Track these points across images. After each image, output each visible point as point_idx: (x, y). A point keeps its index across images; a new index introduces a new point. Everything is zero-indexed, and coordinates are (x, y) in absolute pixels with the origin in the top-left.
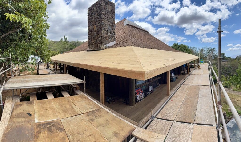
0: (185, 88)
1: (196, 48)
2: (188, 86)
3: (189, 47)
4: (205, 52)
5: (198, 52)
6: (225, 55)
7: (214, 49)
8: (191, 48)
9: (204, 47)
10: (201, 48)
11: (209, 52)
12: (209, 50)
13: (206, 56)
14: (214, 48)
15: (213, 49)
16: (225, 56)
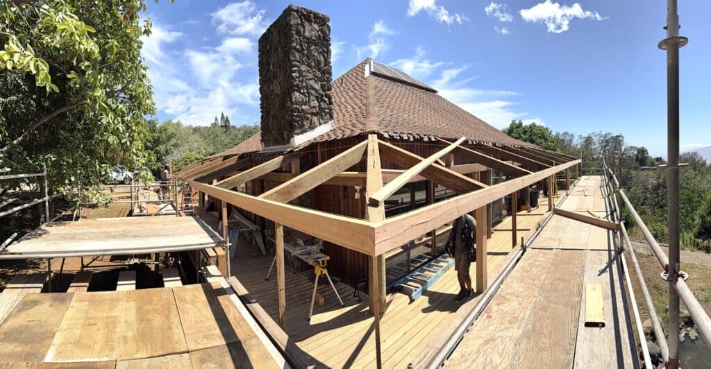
0: (537, 263)
1: (572, 135)
2: (546, 254)
3: (554, 133)
4: (596, 146)
5: (579, 147)
6: (647, 153)
7: (620, 136)
8: (558, 135)
9: (594, 133)
10: (585, 135)
11: (605, 147)
12: (607, 141)
13: (599, 157)
14: (619, 134)
15: (617, 136)
16: (649, 155)
